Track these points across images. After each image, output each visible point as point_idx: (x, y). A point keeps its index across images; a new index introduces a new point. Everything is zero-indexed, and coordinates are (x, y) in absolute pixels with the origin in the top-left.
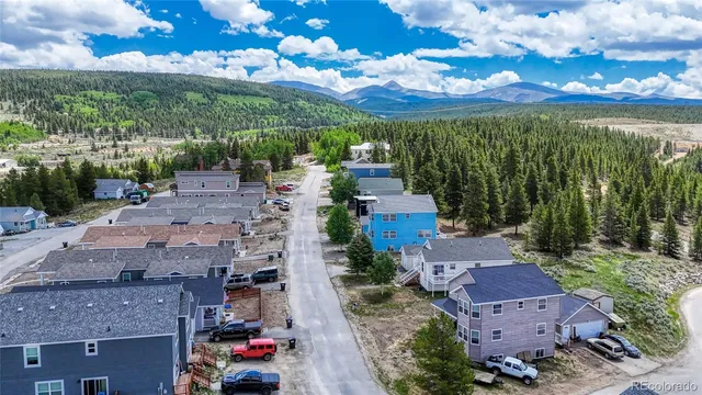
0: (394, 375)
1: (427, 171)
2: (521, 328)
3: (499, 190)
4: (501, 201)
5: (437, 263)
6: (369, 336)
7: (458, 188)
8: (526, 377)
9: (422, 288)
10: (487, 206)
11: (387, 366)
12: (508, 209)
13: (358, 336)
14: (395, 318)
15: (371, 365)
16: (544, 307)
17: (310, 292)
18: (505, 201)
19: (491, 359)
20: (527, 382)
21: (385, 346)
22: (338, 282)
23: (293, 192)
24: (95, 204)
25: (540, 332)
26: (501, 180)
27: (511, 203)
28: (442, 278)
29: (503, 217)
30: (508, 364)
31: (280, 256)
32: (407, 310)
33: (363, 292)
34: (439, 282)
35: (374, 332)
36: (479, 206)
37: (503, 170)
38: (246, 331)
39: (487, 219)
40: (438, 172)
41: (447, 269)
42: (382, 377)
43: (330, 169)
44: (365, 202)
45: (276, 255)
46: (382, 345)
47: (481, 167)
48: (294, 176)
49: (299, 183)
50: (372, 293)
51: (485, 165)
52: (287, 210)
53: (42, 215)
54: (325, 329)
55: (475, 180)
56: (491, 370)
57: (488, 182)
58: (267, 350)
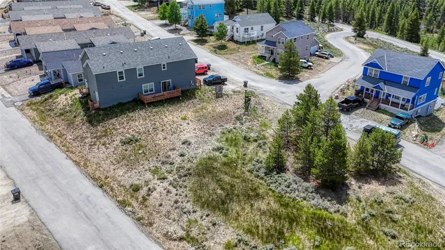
0: (261, 72)
2: (301, 48)
5: (246, 27)
8: (309, 66)
9: (238, 42)
14: (238, 54)
15: (249, 71)
16: (308, 38)
22: (194, 43)
25: (306, 50)
31: (145, 33)
32: (240, 50)
33: (210, 46)
34: (249, 36)
35: (235, 60)
41: (250, 30)
42: (257, 73)
46: (245, 64)
50: (216, 46)
58: (205, 70)
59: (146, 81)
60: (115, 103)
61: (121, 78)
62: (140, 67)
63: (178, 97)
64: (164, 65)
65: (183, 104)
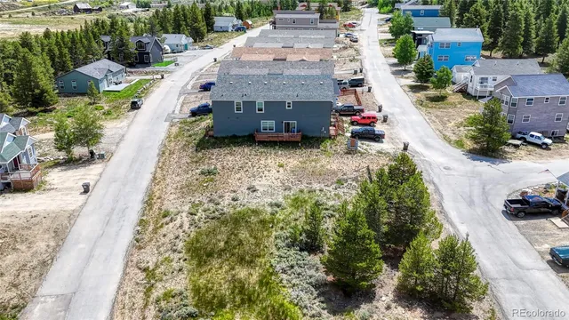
0: (454, 138)
1: (476, 10)
2: (545, 115)
3: (534, 26)
4: (534, 36)
5: (483, 76)
6: (434, 118)
7: (499, 24)
8: (544, 144)
9: (468, 94)
10: (522, 39)
11: (449, 134)
12: (539, 42)
13: (427, 118)
14: (450, 110)
15: (438, 132)
16: (564, 103)
17: (388, 94)
18: (537, 36)
19: (520, 133)
20: (544, 147)
21: (445, 124)
22: (407, 89)
23: (357, 28)
24: (216, 35)
25: (557, 119)
26: (537, 18)
27: (543, 38)
28: (486, 86)
29: (533, 49)
30: (532, 136)
31: (361, 72)
32: (459, 106)
33: (425, 95)
34: (484, 89)
35: (437, 116)
36: (516, 39)
37: (539, 9)
38: (354, 110)
39: (521, 50)
40: (485, 11)
41: (490, 80)
42: (446, 138)
43: (382, 10)
44: (421, 35)
45: (359, 71)
46: (444, 124)
47: (522, 7)
48: (353, 16)
49: (359, 22)
50: (432, 96)
51: (525, 5)
52: (356, 41)
53: (191, 40)
54: (404, 113)
55: (515, 17)
56: (519, 139)
57: (526, 20)
58: (372, 120)
59: (266, 117)
60: (230, 135)
61: (238, 109)
62: (260, 101)
63: (298, 142)
64: (289, 103)
65: (298, 151)
